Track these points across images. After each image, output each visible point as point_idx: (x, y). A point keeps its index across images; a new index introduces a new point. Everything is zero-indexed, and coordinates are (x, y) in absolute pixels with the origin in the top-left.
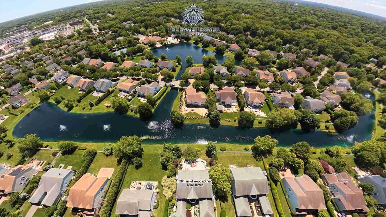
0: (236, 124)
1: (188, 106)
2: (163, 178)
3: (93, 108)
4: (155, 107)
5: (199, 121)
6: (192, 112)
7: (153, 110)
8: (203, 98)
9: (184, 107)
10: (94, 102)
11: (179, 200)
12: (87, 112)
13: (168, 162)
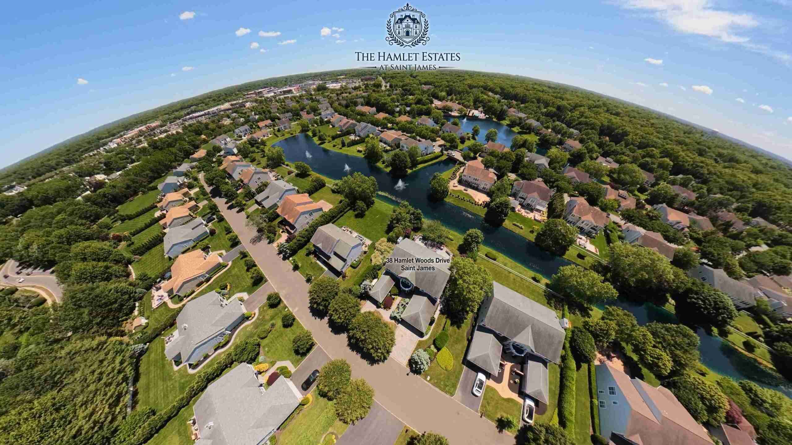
0: (532, 238)
1: (460, 182)
2: (382, 239)
3: (343, 148)
4: (414, 169)
5: (469, 206)
6: (465, 192)
7: (409, 171)
8: (491, 178)
9: (455, 181)
10: (347, 142)
11: (387, 273)
12: (336, 150)
13: (397, 223)
